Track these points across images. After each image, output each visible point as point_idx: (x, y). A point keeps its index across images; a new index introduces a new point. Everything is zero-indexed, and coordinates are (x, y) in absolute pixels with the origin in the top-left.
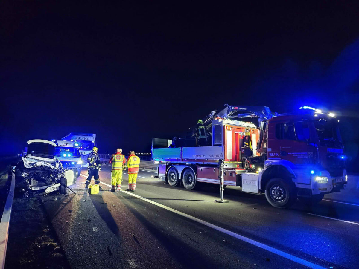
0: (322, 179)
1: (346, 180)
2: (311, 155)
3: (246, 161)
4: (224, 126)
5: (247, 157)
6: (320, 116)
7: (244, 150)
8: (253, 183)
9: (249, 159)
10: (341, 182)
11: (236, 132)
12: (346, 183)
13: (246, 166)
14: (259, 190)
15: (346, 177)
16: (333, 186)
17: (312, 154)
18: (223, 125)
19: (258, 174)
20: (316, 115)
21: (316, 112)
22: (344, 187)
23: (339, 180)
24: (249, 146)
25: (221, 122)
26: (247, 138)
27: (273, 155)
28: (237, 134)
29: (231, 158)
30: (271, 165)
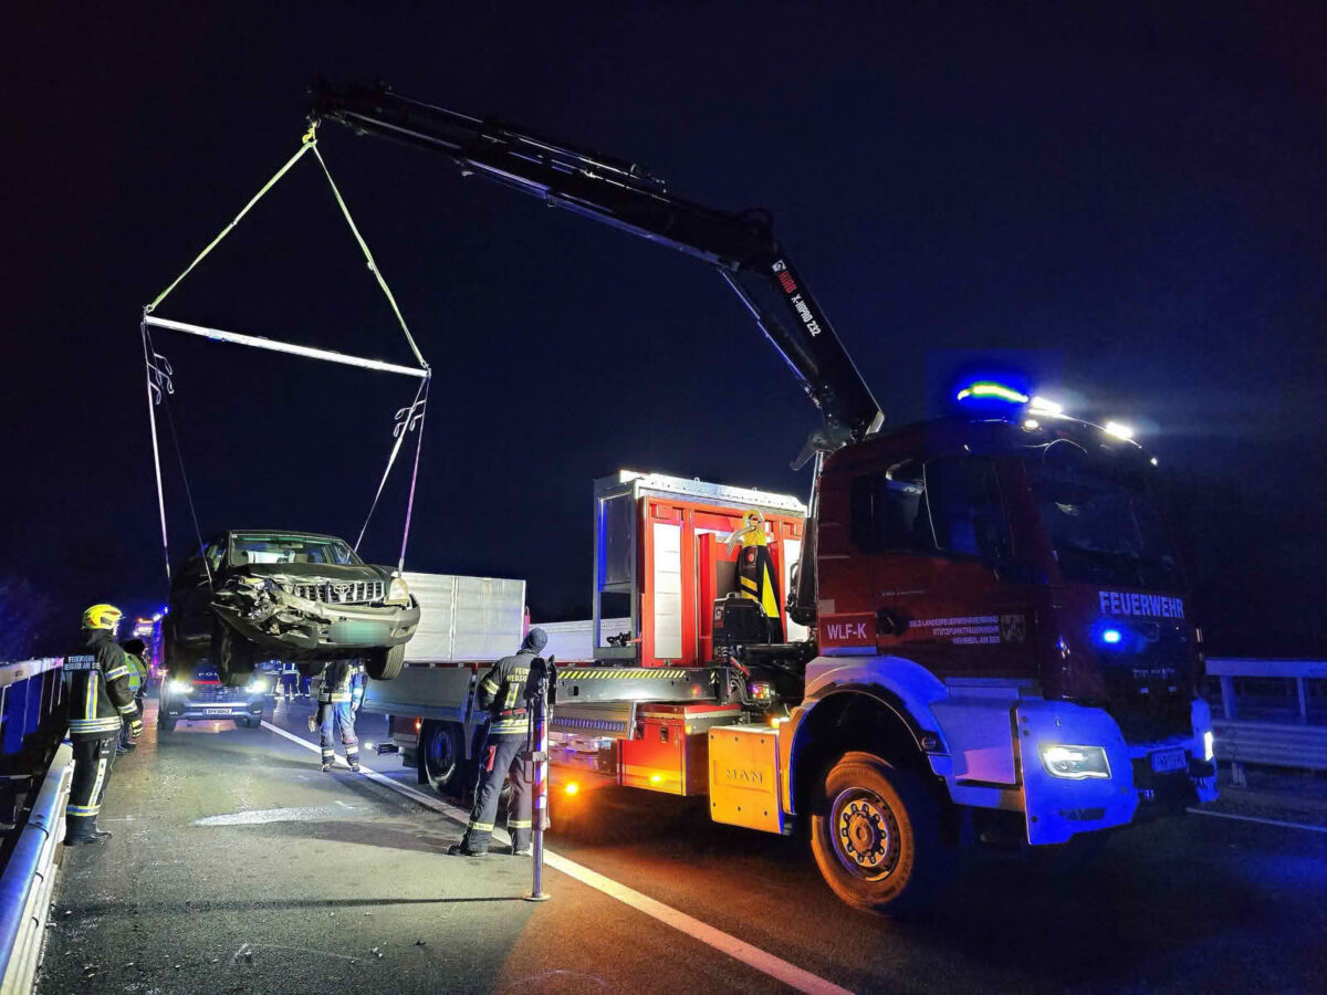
0: (1079, 757)
1: (1209, 755)
2: (1013, 627)
3: (734, 665)
4: (641, 500)
5: (739, 647)
6: (1052, 429)
7: (724, 613)
8: (757, 780)
9: (749, 656)
10: (1184, 770)
11: (698, 531)
12: (1207, 769)
13: (735, 689)
14: (784, 818)
15: (1209, 739)
16: (1142, 796)
17: (1019, 625)
18: (637, 497)
19: (777, 733)
20: (1031, 425)
21: (1032, 412)
22: (1199, 790)
23: (1167, 760)
24: (759, 594)
25: (631, 485)
26: (752, 558)
27: (844, 633)
28: (705, 538)
29: (678, 654)
30: (833, 684)
